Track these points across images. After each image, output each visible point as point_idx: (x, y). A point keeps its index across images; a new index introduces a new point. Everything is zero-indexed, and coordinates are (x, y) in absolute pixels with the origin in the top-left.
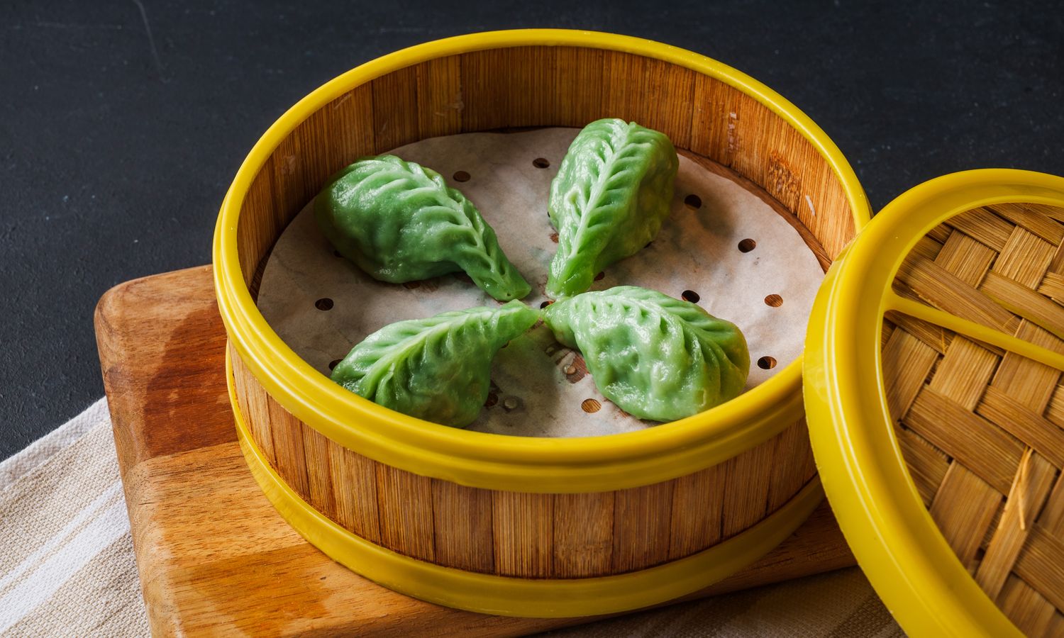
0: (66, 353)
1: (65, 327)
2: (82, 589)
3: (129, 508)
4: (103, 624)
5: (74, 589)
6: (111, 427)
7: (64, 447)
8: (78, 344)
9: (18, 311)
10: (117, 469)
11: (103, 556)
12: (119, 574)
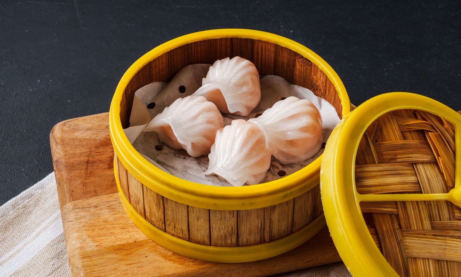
0: (38, 151)
1: (37, 139)
2: (43, 258)
3: (63, 223)
4: (51, 274)
5: (39, 258)
6: (56, 185)
7: (36, 194)
8: (43, 147)
9: (17, 132)
10: (58, 204)
11: (52, 243)
12: (58, 252)
